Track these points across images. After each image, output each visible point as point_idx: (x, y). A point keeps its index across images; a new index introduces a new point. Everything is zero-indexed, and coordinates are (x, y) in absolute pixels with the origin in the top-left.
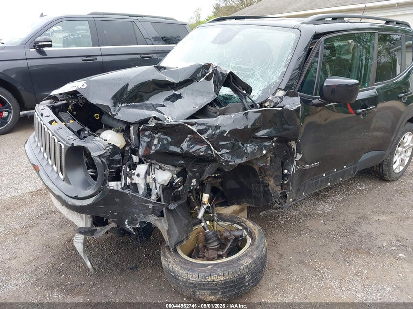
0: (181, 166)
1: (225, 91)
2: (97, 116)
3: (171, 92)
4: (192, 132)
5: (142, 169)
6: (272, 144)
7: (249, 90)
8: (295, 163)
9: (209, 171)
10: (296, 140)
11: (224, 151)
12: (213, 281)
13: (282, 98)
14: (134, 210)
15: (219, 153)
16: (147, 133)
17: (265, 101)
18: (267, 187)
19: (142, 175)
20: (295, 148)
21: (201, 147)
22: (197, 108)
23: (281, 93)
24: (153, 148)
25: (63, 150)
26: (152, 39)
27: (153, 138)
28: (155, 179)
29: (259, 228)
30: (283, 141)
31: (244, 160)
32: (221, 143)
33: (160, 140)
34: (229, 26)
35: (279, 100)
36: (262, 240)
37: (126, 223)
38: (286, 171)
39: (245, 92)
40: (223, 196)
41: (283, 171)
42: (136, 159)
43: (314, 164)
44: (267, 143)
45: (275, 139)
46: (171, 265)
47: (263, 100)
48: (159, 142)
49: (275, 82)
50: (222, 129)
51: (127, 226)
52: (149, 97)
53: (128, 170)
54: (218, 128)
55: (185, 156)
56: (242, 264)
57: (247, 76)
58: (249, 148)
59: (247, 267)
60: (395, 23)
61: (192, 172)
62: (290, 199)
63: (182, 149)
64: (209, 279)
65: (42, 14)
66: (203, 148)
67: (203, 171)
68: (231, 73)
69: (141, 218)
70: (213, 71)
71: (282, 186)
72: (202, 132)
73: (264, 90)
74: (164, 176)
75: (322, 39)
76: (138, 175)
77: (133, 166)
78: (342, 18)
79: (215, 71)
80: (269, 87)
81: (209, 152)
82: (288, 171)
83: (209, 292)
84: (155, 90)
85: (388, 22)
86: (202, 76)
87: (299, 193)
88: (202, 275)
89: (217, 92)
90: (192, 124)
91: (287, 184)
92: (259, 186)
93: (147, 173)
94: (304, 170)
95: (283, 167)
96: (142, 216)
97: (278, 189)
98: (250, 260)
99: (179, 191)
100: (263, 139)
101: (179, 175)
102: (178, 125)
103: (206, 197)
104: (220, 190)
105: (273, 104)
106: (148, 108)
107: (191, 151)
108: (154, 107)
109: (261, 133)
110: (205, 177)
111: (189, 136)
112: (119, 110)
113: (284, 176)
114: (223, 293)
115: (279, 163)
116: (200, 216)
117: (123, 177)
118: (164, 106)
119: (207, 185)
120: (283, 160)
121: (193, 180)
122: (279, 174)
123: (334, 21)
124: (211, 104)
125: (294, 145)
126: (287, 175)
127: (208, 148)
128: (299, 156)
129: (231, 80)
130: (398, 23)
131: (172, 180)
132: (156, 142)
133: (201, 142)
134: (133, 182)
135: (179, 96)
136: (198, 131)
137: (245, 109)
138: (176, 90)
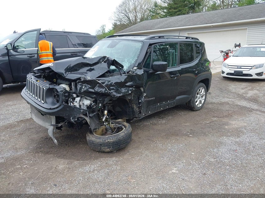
0: (94, 98)
1: (113, 67)
2: (55, 80)
3: (89, 68)
4: (99, 83)
5: (78, 99)
6: (133, 89)
7: (122, 67)
8: (143, 97)
9: (107, 100)
10: (143, 87)
11: (112, 91)
12: (109, 142)
13: (136, 70)
14: (75, 113)
15: (110, 92)
16: (80, 84)
17: (129, 71)
18: (133, 109)
19: (78, 102)
20: (143, 91)
21: (103, 89)
22: (101, 74)
23: (135, 68)
24: (83, 90)
25: (45, 91)
26: (77, 45)
27: (82, 86)
28: (83, 103)
29: (129, 124)
30: (138, 87)
31: (121, 95)
32: (111, 88)
33: (86, 86)
34: (115, 40)
35: (135, 71)
36: (129, 128)
37: (71, 119)
38: (140, 101)
39: (121, 67)
40: (114, 115)
41: (139, 101)
42: (75, 95)
43: (153, 98)
44: (131, 89)
45: (134, 87)
46: (91, 138)
47: (128, 71)
48: (85, 87)
49: (133, 64)
50: (111, 82)
51: (72, 120)
52: (80, 69)
53: (71, 100)
54: (110, 81)
55: (96, 93)
56: (120, 135)
57: (122, 61)
58: (123, 90)
59: (122, 136)
60: (191, 38)
61: (99, 100)
62: (143, 114)
63: (95, 90)
64: (107, 141)
65: (15, 31)
66: (104, 90)
67: (104, 100)
68: (114, 59)
69: (78, 116)
70: (107, 59)
71: (139, 107)
72: (103, 83)
73: (129, 67)
74: (87, 102)
75: (153, 46)
76: (76, 102)
77: (74, 99)
78: (163, 37)
79: (108, 59)
80: (131, 65)
81: (106, 91)
82: (141, 101)
83: (107, 147)
84: (82, 66)
85: (187, 38)
86: (103, 61)
87: (147, 112)
88: (103, 140)
89: (109, 67)
90: (99, 80)
91: (141, 106)
92: (130, 109)
93: (80, 101)
94: (148, 101)
95: (139, 99)
96: (78, 115)
97: (138, 109)
98: (123, 134)
99: (94, 108)
100: (129, 86)
101: (94, 102)
102: (93, 80)
103: (106, 112)
104: (112, 112)
105: (132, 72)
106: (80, 74)
107: (98, 91)
108: (82, 74)
109: (128, 84)
110: (105, 103)
111: (98, 85)
112: (67, 75)
113: (139, 103)
114: (113, 147)
115: (137, 97)
116: (104, 120)
117: (69, 103)
118: (86, 73)
119: (106, 107)
120: (139, 96)
121: (100, 104)
122: (137, 102)
123: (160, 38)
124: (106, 72)
125: (142, 89)
126: (141, 103)
127: (106, 90)
128: (145, 94)
129: (114, 63)
130: (192, 38)
131: (91, 104)
132: (84, 87)
133: (103, 87)
134: (74, 105)
135: (93, 69)
136: (101, 83)
137: (121, 74)
138: (92, 67)
